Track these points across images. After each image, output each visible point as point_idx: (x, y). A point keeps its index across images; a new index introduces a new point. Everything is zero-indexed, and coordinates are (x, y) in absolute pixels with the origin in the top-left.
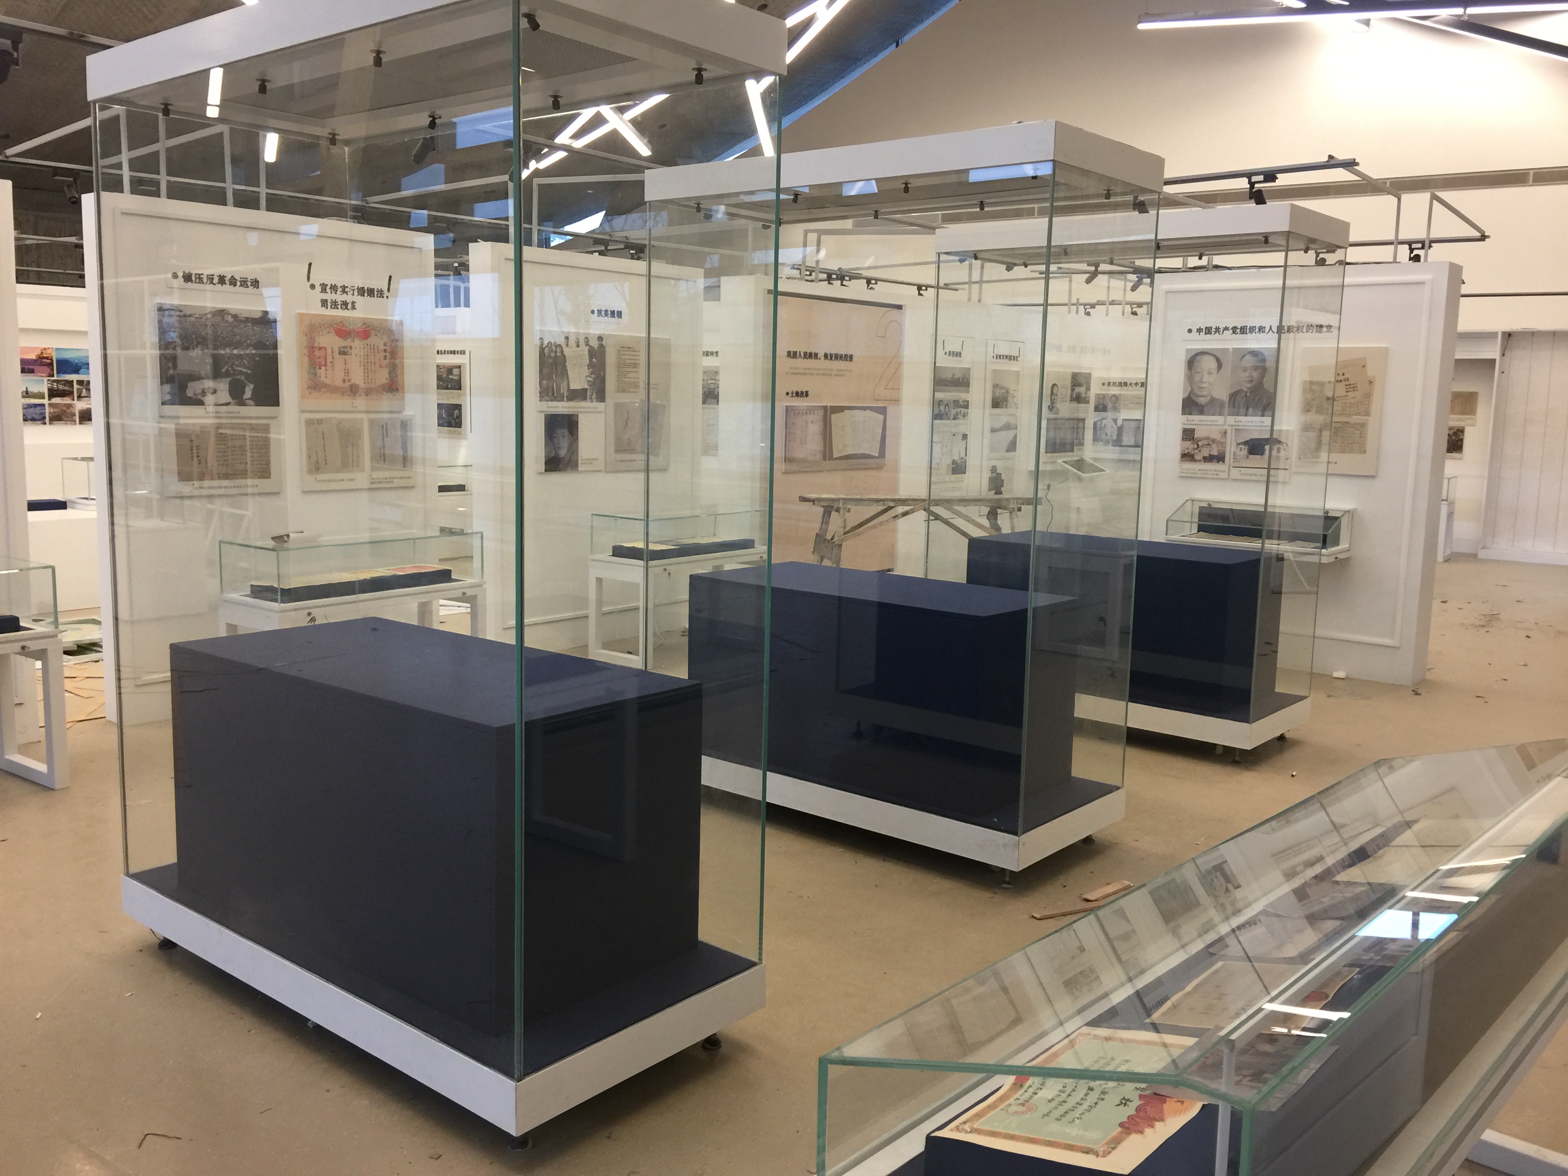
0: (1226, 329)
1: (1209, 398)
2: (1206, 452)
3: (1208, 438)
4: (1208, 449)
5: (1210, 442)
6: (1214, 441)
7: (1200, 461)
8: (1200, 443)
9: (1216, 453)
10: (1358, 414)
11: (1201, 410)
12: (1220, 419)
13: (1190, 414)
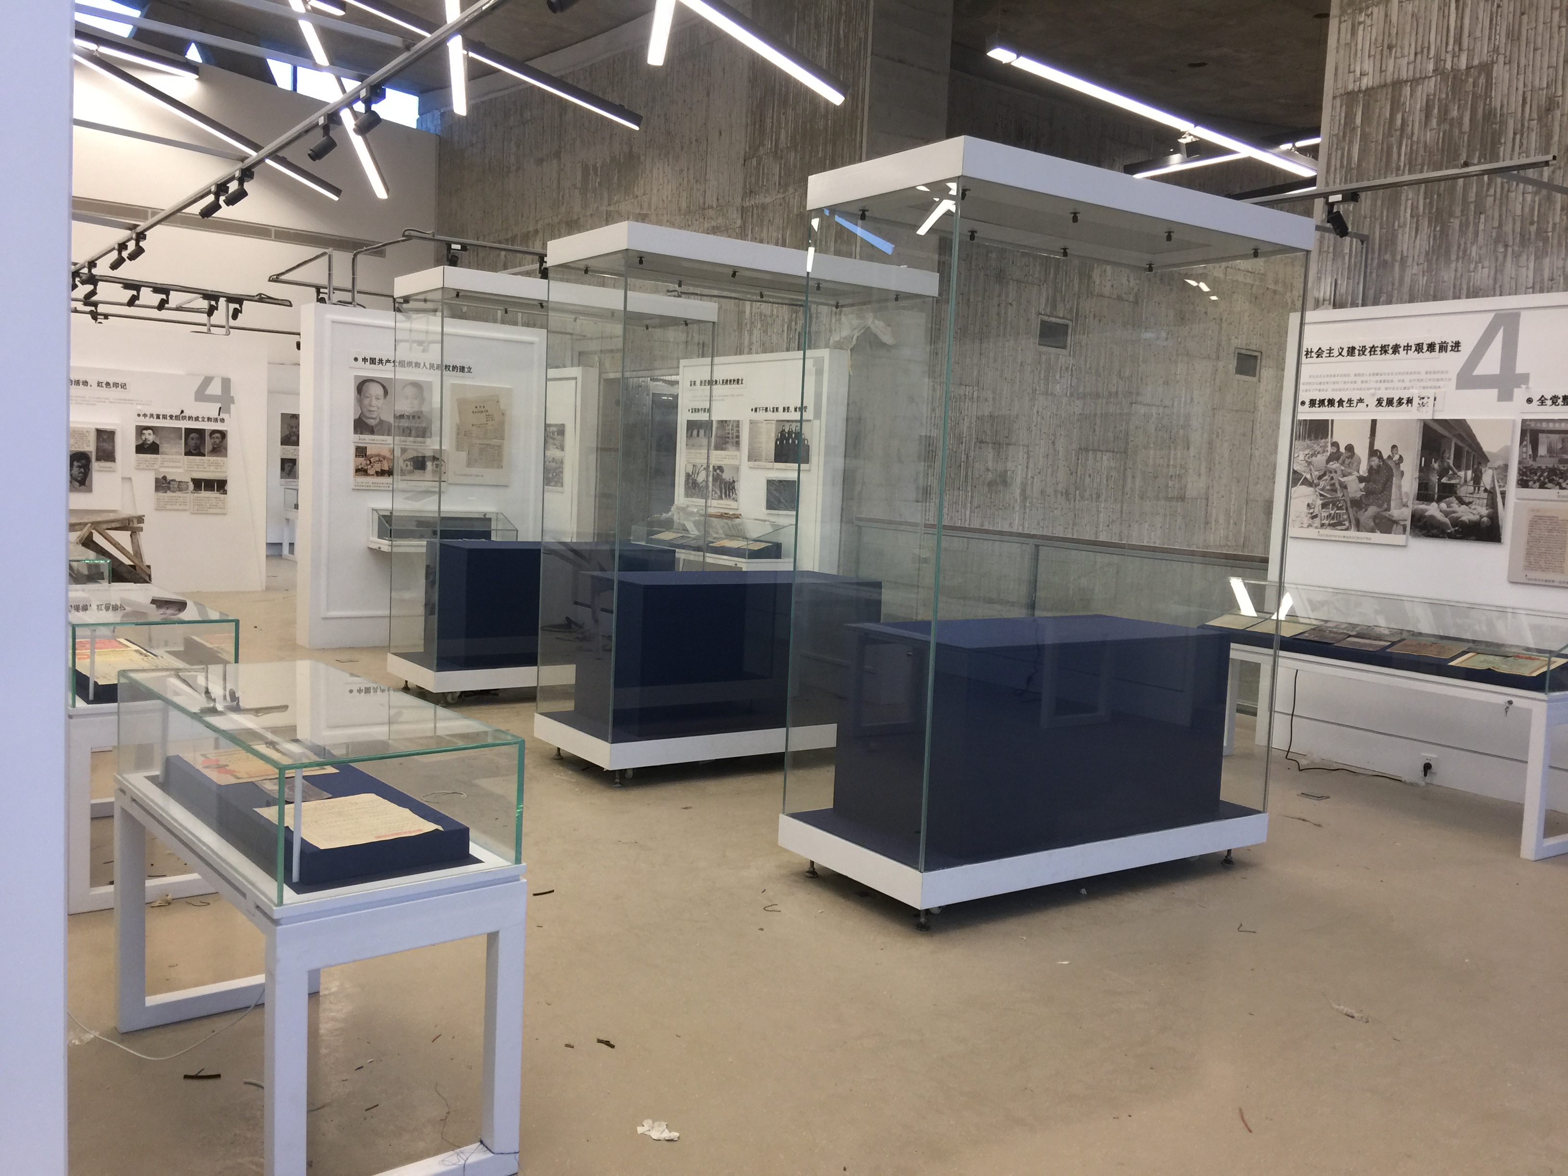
0: (388, 361)
1: (378, 421)
2: (378, 467)
3: (378, 455)
4: (380, 464)
5: (381, 458)
6: (384, 458)
7: (373, 475)
8: (372, 460)
9: (387, 469)
10: (496, 438)
11: (371, 431)
12: (389, 439)
13: (362, 433)
